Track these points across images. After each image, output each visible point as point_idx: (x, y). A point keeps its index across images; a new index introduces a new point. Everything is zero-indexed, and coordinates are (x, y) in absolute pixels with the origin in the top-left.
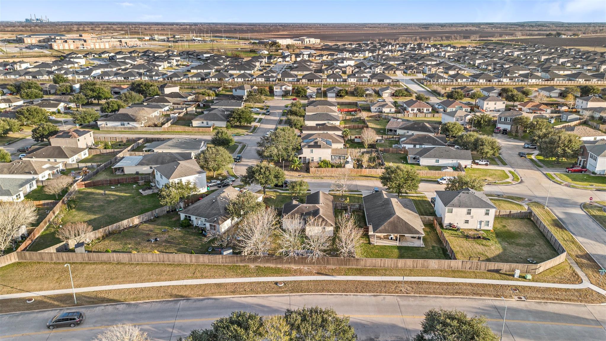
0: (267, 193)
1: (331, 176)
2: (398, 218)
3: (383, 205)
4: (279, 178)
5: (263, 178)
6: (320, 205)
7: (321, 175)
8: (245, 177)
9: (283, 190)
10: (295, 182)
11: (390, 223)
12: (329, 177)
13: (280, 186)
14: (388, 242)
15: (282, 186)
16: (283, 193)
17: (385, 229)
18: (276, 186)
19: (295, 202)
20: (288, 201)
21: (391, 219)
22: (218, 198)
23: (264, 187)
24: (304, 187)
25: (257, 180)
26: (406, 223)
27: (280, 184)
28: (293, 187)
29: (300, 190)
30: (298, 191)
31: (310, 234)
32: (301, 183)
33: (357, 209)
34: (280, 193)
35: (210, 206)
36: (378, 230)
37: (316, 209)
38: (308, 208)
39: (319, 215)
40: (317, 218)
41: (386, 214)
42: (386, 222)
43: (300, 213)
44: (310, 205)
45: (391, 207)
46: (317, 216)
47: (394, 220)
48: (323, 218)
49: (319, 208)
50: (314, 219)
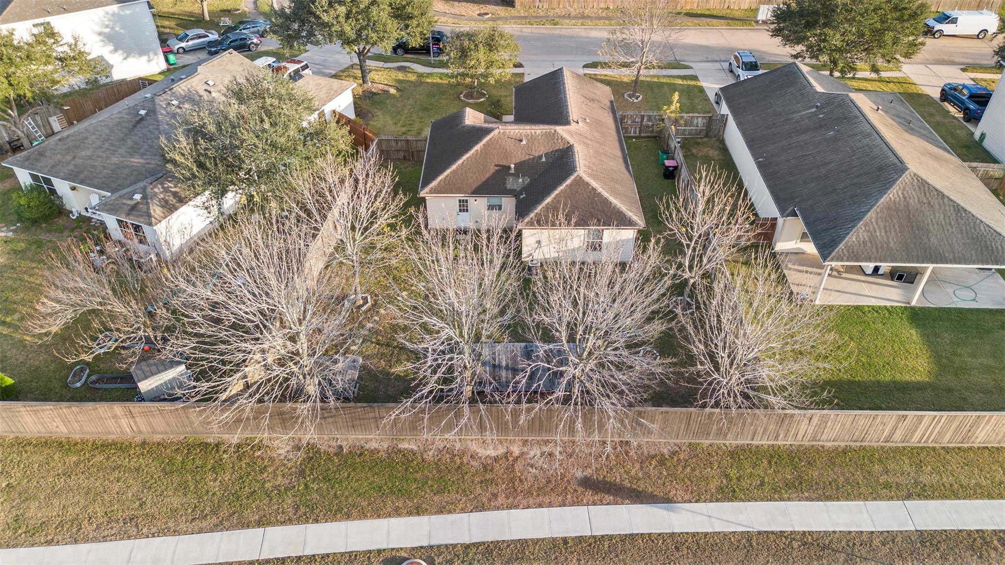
0: (372, 75)
1: (583, 17)
2: (923, 185)
3: (821, 126)
4: (410, 17)
5: (348, 17)
6: (573, 126)
7: (551, 13)
8: (282, 13)
9: (429, 64)
10: (470, 36)
11: (892, 209)
12: (575, 18)
13: (414, 51)
14: (865, 289)
15: (424, 50)
16: (429, 75)
17: (873, 239)
18: (402, 48)
19: (472, 117)
20: (448, 110)
21: (893, 194)
22: (161, 101)
23: (360, 54)
24: (503, 55)
25: (326, 25)
26: (959, 210)
27: (415, 42)
28: (464, 54)
29: (491, 64)
30: (481, 70)
31: (538, 256)
32: (492, 37)
33: (698, 133)
34: (421, 75)
35: (126, 135)
36: (841, 246)
37: (557, 148)
38: (524, 142)
39: (576, 174)
40: (565, 189)
41: (856, 166)
42: (871, 208)
43: (496, 166)
44: (533, 131)
45: (870, 135)
46: (569, 181)
47: (905, 198)
48: (593, 189)
49: (572, 142)
50: (553, 195)
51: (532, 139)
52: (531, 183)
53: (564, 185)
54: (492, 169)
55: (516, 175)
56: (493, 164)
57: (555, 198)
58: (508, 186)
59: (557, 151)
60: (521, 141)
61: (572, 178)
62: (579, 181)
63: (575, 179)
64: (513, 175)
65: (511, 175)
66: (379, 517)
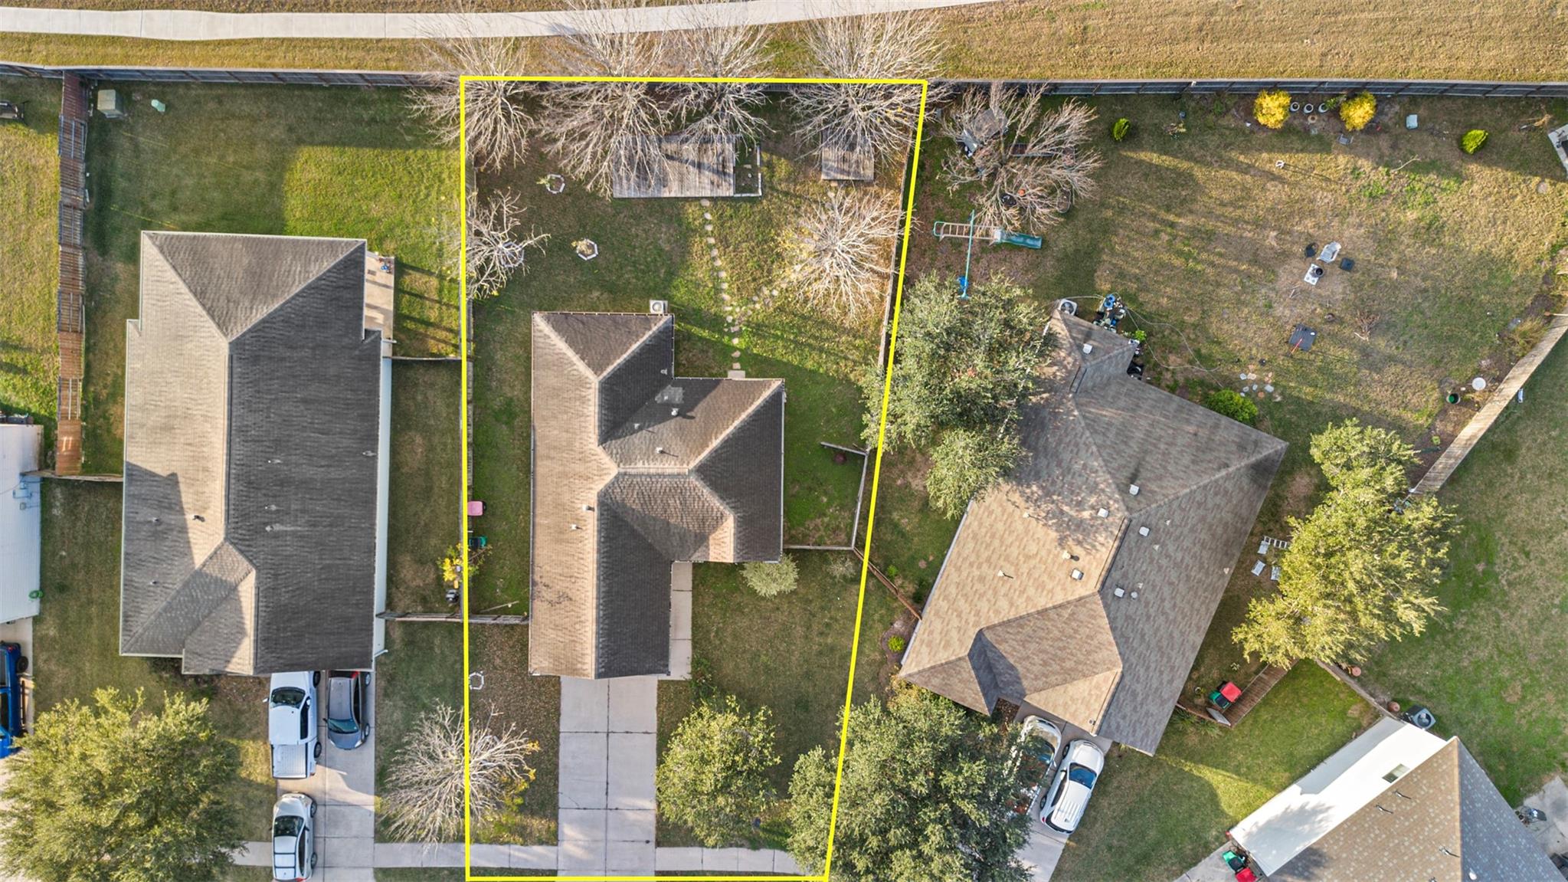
21: (261, 313)
35: (1144, 460)
36: (341, 257)
37: (619, 441)
38: (659, 449)
39: (601, 377)
40: (615, 359)
41: (278, 378)
42: (293, 298)
43: (692, 418)
44: (646, 465)
45: (240, 430)
46: (610, 369)
47: (251, 308)
48: (583, 359)
49: (599, 450)
50: (629, 352)
51: (648, 456)
52: (655, 393)
53: (615, 364)
54: (698, 411)
55: (669, 406)
56: (697, 419)
57: (628, 349)
58: (680, 390)
59: (620, 437)
60: (662, 452)
61: (605, 374)
62: (597, 368)
63: (602, 371)
64: (674, 406)
65: (676, 406)
66: (786, 24)
